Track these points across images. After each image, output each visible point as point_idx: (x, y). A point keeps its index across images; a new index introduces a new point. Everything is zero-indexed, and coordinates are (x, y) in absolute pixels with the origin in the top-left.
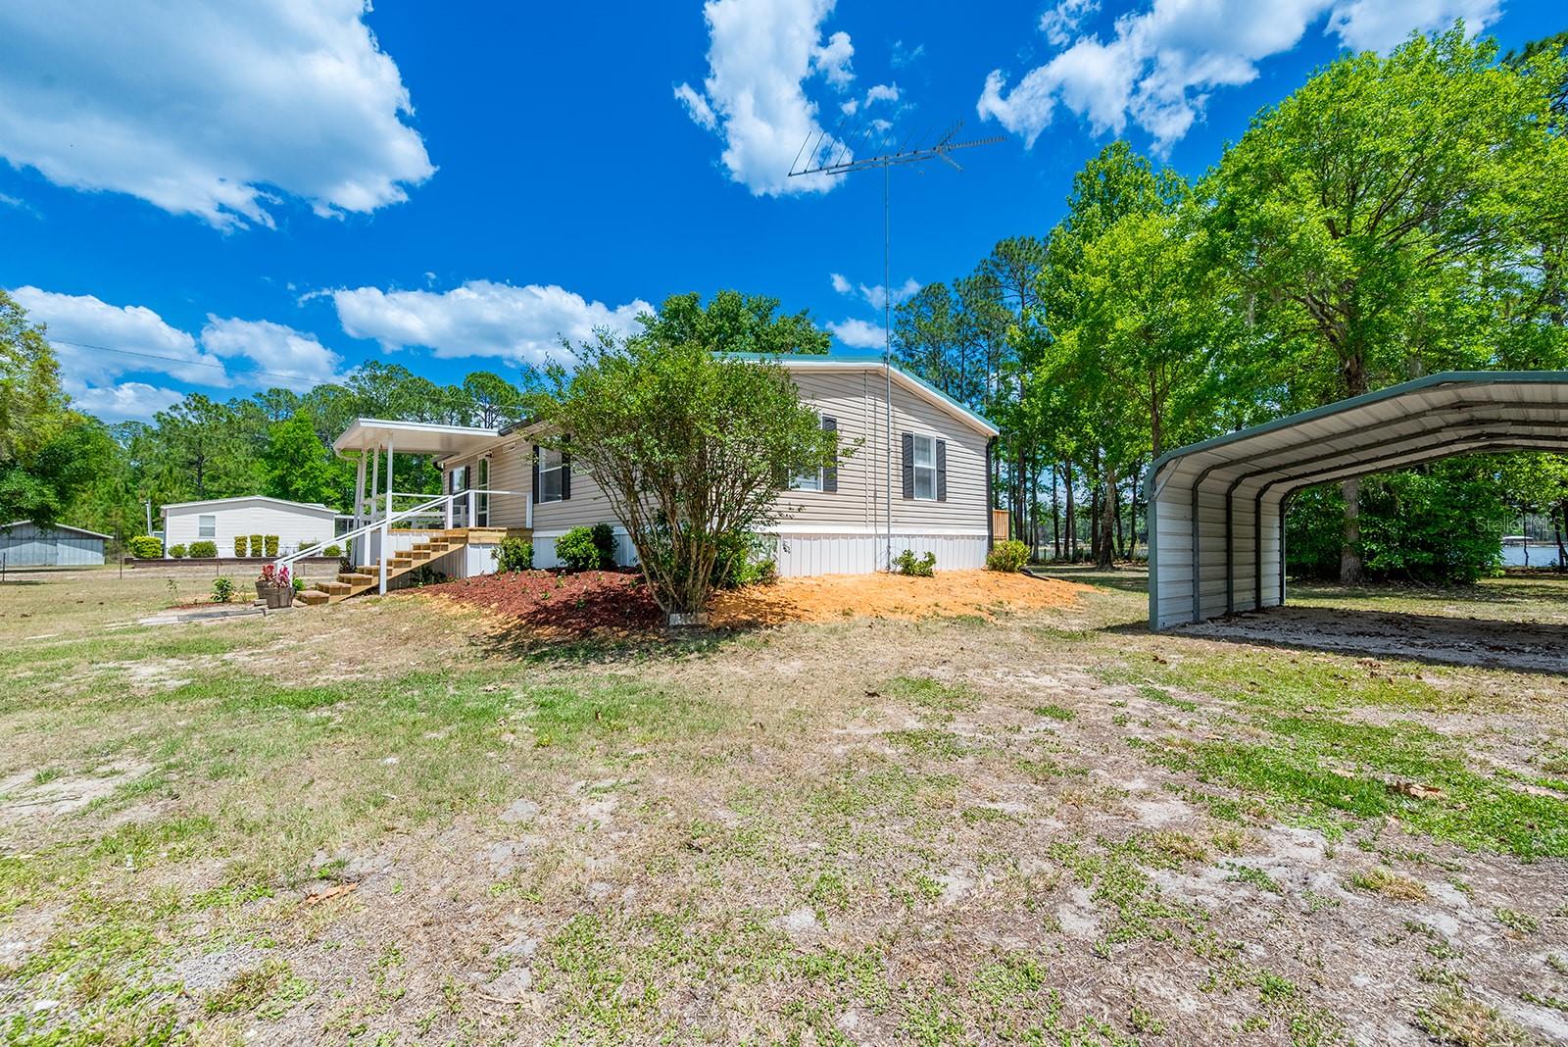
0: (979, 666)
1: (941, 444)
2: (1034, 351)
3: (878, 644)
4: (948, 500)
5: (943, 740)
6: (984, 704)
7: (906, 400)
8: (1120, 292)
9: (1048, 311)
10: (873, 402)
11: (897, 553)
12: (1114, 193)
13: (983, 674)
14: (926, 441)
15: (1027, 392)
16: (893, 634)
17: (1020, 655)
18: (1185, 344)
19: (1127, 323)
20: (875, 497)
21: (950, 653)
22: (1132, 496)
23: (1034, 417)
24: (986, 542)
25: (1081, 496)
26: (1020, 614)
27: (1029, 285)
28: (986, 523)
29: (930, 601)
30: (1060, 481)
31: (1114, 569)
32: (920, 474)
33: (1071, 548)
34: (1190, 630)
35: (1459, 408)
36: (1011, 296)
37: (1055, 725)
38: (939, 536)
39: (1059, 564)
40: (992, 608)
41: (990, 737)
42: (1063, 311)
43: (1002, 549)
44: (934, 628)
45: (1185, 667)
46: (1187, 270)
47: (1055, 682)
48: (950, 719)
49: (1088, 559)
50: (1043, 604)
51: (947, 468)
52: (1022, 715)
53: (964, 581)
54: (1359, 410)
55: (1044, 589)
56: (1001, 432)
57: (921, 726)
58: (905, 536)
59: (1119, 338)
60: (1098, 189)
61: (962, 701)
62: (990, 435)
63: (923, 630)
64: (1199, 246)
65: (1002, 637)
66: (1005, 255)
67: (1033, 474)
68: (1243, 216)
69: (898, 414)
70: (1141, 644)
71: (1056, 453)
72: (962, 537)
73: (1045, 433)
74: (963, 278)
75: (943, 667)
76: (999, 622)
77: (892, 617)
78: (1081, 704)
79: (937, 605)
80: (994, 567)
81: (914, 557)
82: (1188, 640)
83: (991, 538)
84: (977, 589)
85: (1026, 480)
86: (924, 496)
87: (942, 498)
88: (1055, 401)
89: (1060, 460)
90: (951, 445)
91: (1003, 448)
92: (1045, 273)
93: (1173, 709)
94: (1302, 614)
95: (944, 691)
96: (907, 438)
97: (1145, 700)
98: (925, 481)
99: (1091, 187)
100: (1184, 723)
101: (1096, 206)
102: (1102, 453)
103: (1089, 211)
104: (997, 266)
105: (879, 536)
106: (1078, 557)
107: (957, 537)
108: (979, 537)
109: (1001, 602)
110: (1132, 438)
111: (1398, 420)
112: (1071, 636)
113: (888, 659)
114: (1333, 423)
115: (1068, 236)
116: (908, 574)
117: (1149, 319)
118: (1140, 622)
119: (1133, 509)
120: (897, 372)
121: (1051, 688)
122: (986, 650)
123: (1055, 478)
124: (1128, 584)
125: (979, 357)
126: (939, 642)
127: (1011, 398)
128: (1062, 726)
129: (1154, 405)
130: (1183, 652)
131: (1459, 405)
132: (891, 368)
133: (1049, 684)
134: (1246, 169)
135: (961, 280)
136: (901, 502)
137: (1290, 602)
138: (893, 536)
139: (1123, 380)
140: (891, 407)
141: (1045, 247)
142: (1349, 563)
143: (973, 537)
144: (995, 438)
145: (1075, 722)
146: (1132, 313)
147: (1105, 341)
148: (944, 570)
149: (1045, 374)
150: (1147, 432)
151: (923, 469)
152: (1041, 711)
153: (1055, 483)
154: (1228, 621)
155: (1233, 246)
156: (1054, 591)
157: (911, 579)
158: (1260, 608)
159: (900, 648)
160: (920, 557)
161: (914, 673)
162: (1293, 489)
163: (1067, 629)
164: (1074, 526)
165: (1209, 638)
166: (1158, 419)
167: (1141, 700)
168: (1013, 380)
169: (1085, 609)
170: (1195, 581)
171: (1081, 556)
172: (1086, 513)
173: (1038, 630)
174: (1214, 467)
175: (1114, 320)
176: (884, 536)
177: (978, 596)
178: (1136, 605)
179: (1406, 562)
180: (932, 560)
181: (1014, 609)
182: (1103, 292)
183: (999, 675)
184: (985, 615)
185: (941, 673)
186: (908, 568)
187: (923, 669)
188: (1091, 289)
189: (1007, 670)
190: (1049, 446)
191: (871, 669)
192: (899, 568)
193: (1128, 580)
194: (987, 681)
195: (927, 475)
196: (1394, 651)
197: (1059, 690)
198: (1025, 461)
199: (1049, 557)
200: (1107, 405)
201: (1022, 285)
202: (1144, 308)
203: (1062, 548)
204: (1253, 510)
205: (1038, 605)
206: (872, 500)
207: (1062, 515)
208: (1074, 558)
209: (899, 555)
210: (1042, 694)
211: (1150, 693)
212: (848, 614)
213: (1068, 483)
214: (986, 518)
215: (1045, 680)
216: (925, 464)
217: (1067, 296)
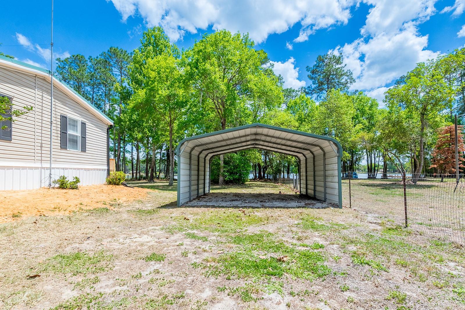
0: (110, 237)
1: (83, 124)
2: (126, 96)
3: (41, 234)
4: (87, 152)
5: (93, 302)
6: (117, 262)
7: (64, 98)
8: (161, 81)
9: (132, 81)
10: (41, 94)
11: (56, 176)
12: (157, 46)
13: (113, 241)
14: (75, 121)
15: (122, 112)
16: (52, 225)
17: (130, 226)
18: (182, 105)
19: (163, 92)
20: (41, 147)
21: (91, 231)
22: (160, 156)
23: (126, 122)
24: (106, 172)
25: (142, 156)
26: (125, 204)
27: (124, 69)
28: (106, 163)
29: (77, 202)
30: (135, 149)
31: (154, 182)
32: (72, 137)
33: (138, 175)
34: (190, 204)
35: (256, 135)
36: (116, 71)
37: (158, 266)
38: (82, 169)
39: (133, 180)
40: (111, 203)
41: (125, 288)
42: (138, 83)
43: (114, 175)
44: (80, 217)
45: (196, 220)
46: (184, 78)
47: (150, 239)
48: (96, 281)
49: (144, 179)
50: (134, 198)
51: (87, 136)
52: (139, 264)
53: (95, 190)
54: (219, 135)
55: (133, 192)
56: (114, 124)
57: (75, 294)
58: (62, 168)
59: (160, 97)
60: (152, 41)
61: (103, 263)
62: (109, 124)
63: (72, 219)
64: (188, 71)
65: (118, 217)
66: (113, 53)
67: (124, 145)
68: (200, 66)
69: (57, 104)
70: (176, 212)
71: (133, 138)
72: (94, 169)
73: (130, 129)
74: (94, 57)
75: (88, 242)
76: (115, 209)
77: (52, 214)
78: (165, 248)
79: (81, 204)
80: (110, 183)
81: (67, 180)
82: (191, 209)
83: (108, 170)
84: (102, 194)
85: (121, 148)
86: (73, 148)
87: (84, 149)
88: (134, 117)
89: (135, 141)
90: (89, 125)
91: (111, 134)
92: (131, 66)
93: (200, 241)
94: (216, 195)
95: (90, 259)
96: (64, 119)
97: (189, 240)
98: (74, 141)
99: (150, 39)
100: (207, 248)
101: (151, 48)
102: (151, 139)
103: (149, 48)
104: (110, 57)
105: (44, 168)
106: (141, 178)
107: (92, 169)
108: (103, 170)
109: (115, 200)
110: (162, 135)
111: (221, 141)
112: (149, 212)
113: (48, 244)
114: (218, 137)
115: (141, 55)
116: (63, 188)
117: (170, 93)
118: (172, 203)
119: (160, 161)
120: (58, 81)
121: (149, 242)
122: (111, 226)
123: (132, 148)
124: (161, 188)
125: (101, 93)
126: (84, 226)
127: (115, 113)
128: (161, 265)
129: (171, 124)
130: (192, 214)
131: (256, 134)
132: (53, 78)
133: (148, 240)
134: (201, 51)
135: (93, 57)
136: (59, 151)
137: (211, 191)
138: (54, 168)
139: (160, 113)
140: (53, 100)
141: (131, 56)
142: (221, 179)
143: (100, 170)
144: (111, 126)
145: (166, 260)
146: (165, 89)
147: (155, 97)
148: (84, 185)
149: (131, 105)
150: (167, 133)
151: (73, 136)
152: (149, 259)
153: (132, 150)
154: (199, 200)
155: (197, 75)
156: (137, 192)
157: (64, 191)
158: (205, 194)
159: (58, 234)
160: (70, 179)
161: (68, 250)
162: (213, 156)
163: (146, 209)
164: (139, 166)
165: (197, 207)
166: (172, 130)
167: (187, 240)
168: (116, 106)
169: (151, 199)
170: (190, 186)
171: (142, 177)
172: (144, 162)
173: (134, 211)
174: (197, 146)
175: (158, 90)
176: (47, 168)
177: (104, 197)
178: (171, 196)
179: (233, 178)
180: (77, 181)
181: (122, 202)
182: (155, 78)
183: (121, 240)
184: (108, 207)
185: (87, 246)
186: (63, 185)
187: (74, 245)
188: (151, 76)
189: (125, 236)
190: (131, 135)
191: (34, 253)
192: (57, 185)
193: (161, 186)
194: (116, 246)
195: (75, 138)
196: (243, 205)
197: (153, 243)
198: (121, 140)
199: (129, 178)
200: (154, 122)
201: (121, 68)
202: (169, 89)
203: (135, 175)
204: (204, 162)
205: (132, 199)
206: (39, 148)
207: (135, 162)
208: (139, 178)
209: (57, 178)
210: (146, 247)
211: (189, 236)
212: (17, 216)
213: (137, 150)
214: (106, 161)
215: (145, 238)
216: (74, 132)
217: (140, 77)
